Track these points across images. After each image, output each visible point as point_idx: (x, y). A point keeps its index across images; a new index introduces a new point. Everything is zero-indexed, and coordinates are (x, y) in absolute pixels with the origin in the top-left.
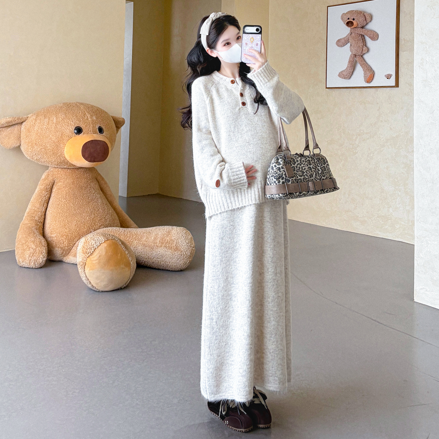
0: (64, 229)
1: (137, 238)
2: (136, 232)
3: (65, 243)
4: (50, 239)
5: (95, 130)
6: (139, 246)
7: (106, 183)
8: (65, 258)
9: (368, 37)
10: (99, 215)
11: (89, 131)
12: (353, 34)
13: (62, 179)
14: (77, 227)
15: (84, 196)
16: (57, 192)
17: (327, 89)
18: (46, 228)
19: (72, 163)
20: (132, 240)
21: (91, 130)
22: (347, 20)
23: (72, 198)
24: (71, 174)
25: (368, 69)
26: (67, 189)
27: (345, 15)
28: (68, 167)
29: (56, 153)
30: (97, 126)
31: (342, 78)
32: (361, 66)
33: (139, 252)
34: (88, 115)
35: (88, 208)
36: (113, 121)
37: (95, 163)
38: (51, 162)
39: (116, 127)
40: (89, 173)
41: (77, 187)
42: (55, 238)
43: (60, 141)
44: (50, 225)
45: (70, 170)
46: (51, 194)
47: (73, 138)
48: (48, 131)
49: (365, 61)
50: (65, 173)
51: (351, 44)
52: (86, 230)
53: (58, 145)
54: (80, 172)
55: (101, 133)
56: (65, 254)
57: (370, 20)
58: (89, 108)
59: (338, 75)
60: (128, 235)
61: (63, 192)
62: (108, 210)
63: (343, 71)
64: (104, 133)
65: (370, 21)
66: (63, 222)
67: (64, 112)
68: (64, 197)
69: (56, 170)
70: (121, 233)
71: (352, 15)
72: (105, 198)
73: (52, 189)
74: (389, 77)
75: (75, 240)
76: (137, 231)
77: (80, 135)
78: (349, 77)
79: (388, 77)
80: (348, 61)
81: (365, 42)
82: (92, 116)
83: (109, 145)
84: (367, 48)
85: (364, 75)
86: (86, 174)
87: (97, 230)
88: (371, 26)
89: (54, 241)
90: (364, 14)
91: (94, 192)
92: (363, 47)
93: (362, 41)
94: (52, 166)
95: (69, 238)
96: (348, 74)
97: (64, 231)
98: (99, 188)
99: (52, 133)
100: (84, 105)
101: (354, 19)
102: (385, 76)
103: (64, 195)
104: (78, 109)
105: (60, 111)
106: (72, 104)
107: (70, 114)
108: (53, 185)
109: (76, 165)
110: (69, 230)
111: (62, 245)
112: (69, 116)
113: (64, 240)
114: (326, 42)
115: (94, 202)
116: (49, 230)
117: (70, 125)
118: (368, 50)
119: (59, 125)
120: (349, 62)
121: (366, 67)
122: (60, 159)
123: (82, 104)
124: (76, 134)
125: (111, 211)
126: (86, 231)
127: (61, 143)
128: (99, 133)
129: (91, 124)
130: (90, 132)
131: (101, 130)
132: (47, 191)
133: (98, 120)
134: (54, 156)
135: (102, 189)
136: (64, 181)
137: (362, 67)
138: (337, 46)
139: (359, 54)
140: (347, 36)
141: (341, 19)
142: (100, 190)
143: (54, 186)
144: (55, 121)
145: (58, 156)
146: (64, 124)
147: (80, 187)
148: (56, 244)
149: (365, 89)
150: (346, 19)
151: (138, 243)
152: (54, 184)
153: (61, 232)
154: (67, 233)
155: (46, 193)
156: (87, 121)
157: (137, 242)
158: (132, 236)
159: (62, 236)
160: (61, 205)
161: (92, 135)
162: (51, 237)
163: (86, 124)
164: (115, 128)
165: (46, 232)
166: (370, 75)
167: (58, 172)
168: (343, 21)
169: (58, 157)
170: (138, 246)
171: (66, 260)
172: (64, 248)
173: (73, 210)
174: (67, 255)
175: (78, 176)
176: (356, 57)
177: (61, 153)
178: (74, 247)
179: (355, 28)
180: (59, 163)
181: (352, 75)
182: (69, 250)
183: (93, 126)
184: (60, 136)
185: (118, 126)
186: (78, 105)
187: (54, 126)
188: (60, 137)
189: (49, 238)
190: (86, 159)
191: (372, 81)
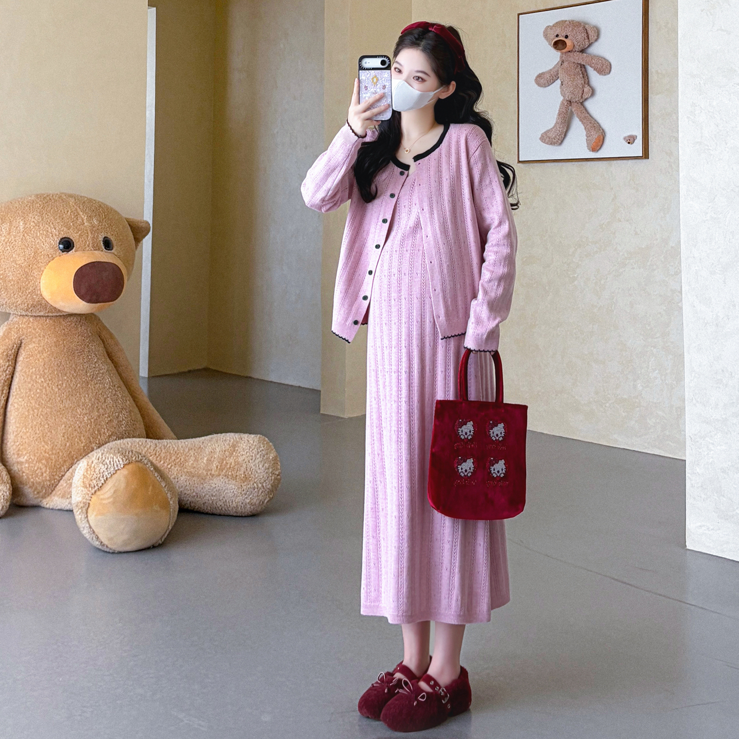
0: (43, 443)
1: (178, 461)
2: (176, 448)
3: (44, 475)
4: (16, 468)
5: (97, 244)
6: (182, 476)
7: (117, 344)
8: (44, 500)
9: (592, 69)
10: (108, 412)
11: (87, 246)
12: (566, 64)
13: (36, 338)
14: (66, 440)
15: (78, 368)
16: (27, 362)
17: (520, 164)
18: (8, 444)
19: (54, 306)
20: (169, 466)
21: (89, 244)
22: (554, 39)
23: (55, 373)
24: (53, 327)
25: (594, 127)
26: (45, 355)
27: (551, 29)
28: (47, 315)
29: (24, 287)
30: (100, 236)
31: (547, 143)
32: (581, 120)
33: (182, 486)
34: (83, 216)
35: (85, 396)
36: (129, 228)
37: (98, 304)
38: (15, 305)
39: (134, 238)
40: (86, 324)
41: (65, 351)
42: (27, 465)
43: (33, 266)
44: (16, 436)
45: (50, 319)
46: (15, 364)
47: (56, 258)
48: (8, 248)
49: (588, 113)
50: (42, 324)
51: (562, 82)
52: (83, 445)
53: (28, 271)
54: (70, 323)
55: (109, 250)
56: (45, 494)
57: (596, 37)
58: (84, 202)
59: (540, 139)
60: (163, 455)
61: (39, 360)
62: (123, 400)
63: (548, 131)
64: (114, 249)
65: (596, 40)
66: (40, 429)
67: (38, 210)
68: (41, 372)
69: (25, 320)
70: (149, 450)
71: (564, 29)
72: (117, 373)
73: (18, 356)
74: (630, 140)
75: (63, 468)
76: (178, 446)
77: (69, 252)
78: (560, 142)
79: (628, 141)
80: (558, 112)
81: (588, 78)
82: (90, 218)
83: (124, 271)
84: (590, 89)
85: (587, 137)
86: (81, 326)
87: (103, 445)
88: (597, 49)
89: (24, 472)
90: (584, 27)
91: (95, 360)
92: (583, 87)
93: (581, 75)
94: (17, 313)
95: (53, 464)
96: (558, 136)
97: (42, 448)
98: (105, 352)
99: (16, 251)
100: (75, 198)
101: (567, 37)
102: (625, 138)
103: (40, 368)
104: (65, 206)
105: (31, 210)
106: (53, 196)
107: (49, 214)
108: (19, 349)
109: (61, 309)
110: (52, 445)
111: (39, 479)
112: (48, 218)
113: (44, 470)
114: (517, 78)
115: (97, 383)
116: (14, 447)
117: (51, 235)
118: (593, 93)
119: (30, 234)
120: (559, 114)
121: (590, 123)
122: (33, 298)
123: (71, 196)
124: (63, 252)
125: (129, 402)
126: (84, 447)
127: (34, 267)
128: (105, 248)
129: (90, 233)
130: (88, 248)
131: (107, 244)
132: (9, 360)
133: (102, 225)
134: (20, 294)
135: (110, 356)
136: (39, 340)
137: (583, 123)
138: (536, 86)
139: (577, 99)
140: (554, 68)
141: (544, 36)
142: (107, 357)
143: (21, 350)
144: (21, 227)
145: (29, 293)
146: (38, 234)
147: (71, 351)
148: (28, 477)
149: (589, 163)
150: (553, 36)
151: (180, 470)
152: (20, 347)
153: (36, 451)
154: (48, 453)
155: (7, 364)
156: (83, 227)
157: (177, 470)
158: (168, 457)
159: (39, 461)
160: (34, 391)
161: (93, 254)
162: (18, 463)
163: (80, 232)
164: (133, 240)
165: (8, 452)
166: (598, 139)
167: (29, 324)
168: (547, 40)
169: (29, 296)
170: (180, 476)
171: (47, 504)
172: (43, 483)
173: (59, 401)
174: (48, 495)
175: (66, 330)
176: (571, 105)
177: (33, 288)
178: (61, 482)
179: (569, 51)
180: (29, 306)
181: (564, 138)
182: (53, 486)
183: (94, 237)
184: (32, 255)
185: (137, 237)
186: (65, 197)
187: (20, 236)
188: (31, 259)
189: (15, 465)
190: (82, 297)
191: (600, 149)
